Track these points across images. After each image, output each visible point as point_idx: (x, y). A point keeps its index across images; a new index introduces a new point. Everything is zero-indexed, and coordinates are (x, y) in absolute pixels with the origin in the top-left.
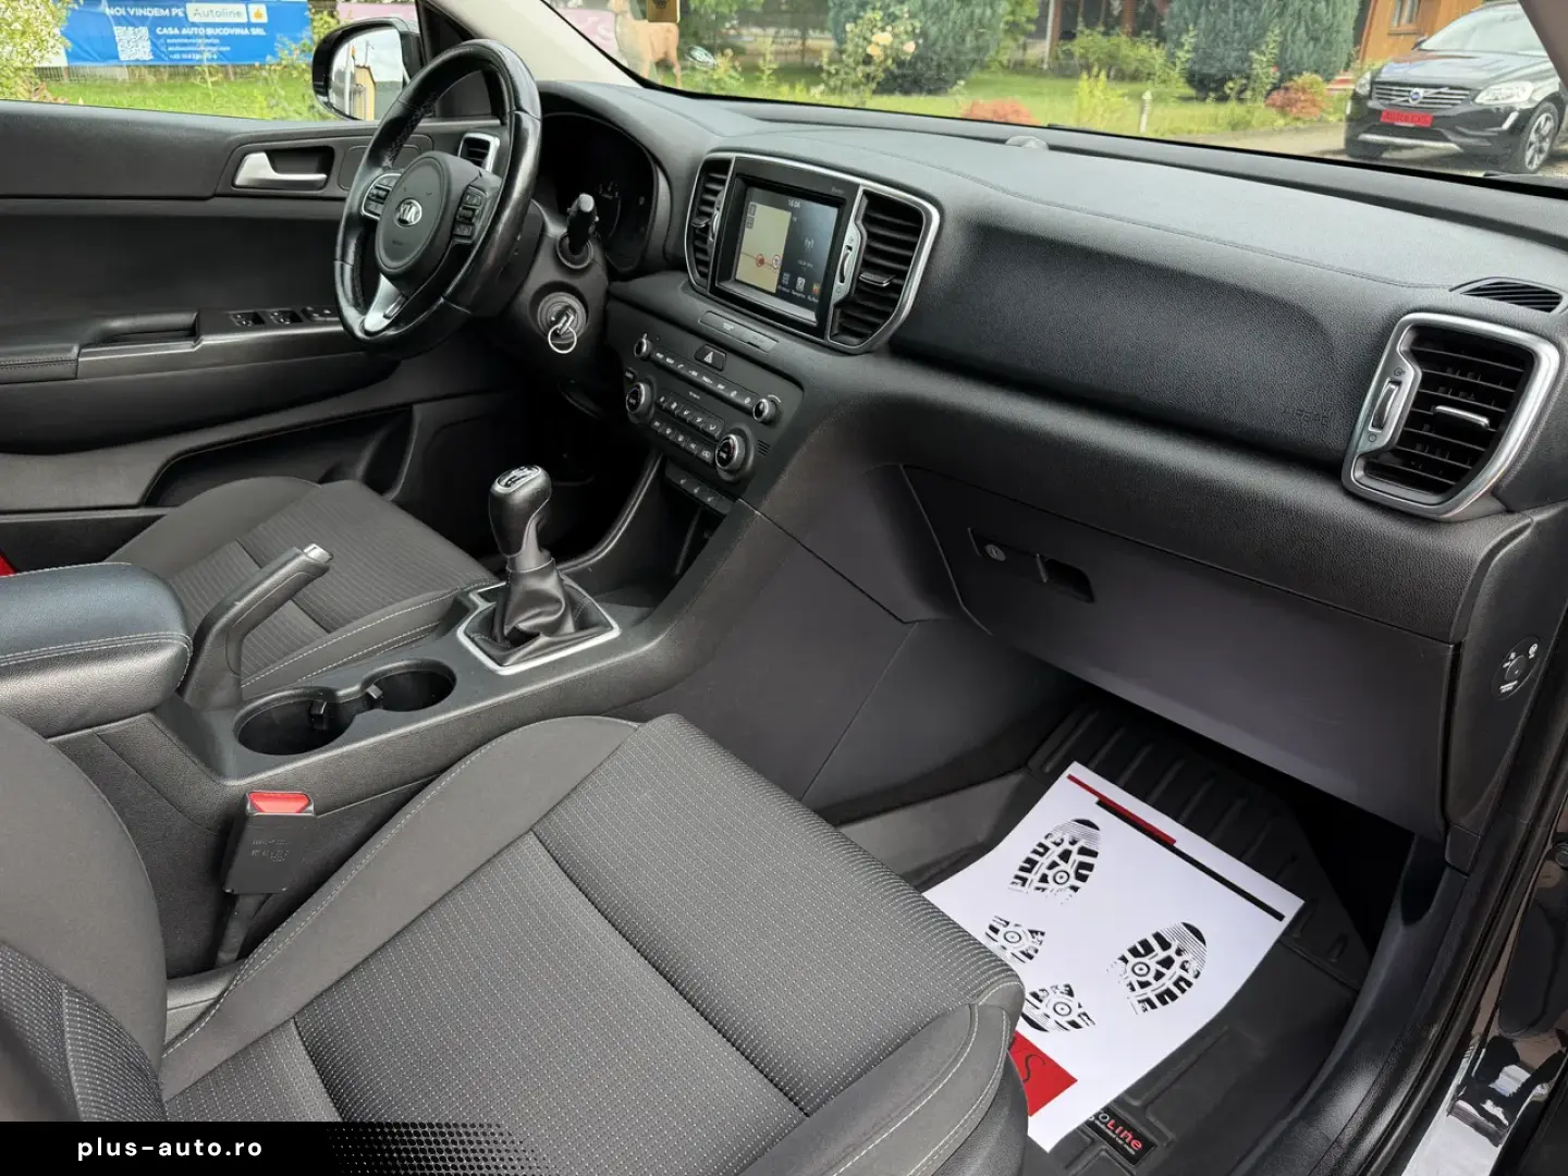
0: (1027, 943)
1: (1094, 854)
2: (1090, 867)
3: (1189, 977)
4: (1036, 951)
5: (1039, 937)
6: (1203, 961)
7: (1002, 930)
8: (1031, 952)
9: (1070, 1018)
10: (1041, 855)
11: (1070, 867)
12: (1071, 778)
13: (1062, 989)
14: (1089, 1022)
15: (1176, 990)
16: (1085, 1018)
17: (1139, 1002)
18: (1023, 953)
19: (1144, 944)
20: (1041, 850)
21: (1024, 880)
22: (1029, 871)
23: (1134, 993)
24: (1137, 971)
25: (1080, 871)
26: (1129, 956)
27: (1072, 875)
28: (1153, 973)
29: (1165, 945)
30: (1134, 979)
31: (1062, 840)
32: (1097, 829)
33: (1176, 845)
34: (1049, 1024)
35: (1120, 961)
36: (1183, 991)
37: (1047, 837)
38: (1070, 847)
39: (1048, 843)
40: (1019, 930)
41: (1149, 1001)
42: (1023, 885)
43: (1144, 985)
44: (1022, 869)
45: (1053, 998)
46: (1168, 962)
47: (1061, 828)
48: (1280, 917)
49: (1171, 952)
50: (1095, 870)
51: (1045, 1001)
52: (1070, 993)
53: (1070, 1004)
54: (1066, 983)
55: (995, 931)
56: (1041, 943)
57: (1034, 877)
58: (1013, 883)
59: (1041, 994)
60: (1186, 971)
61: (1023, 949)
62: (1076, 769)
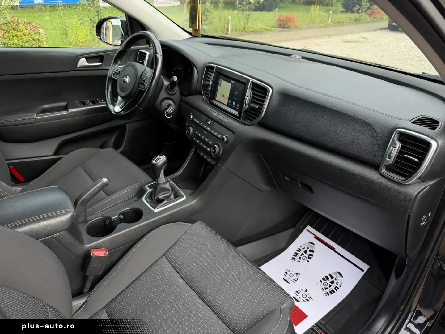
0: (295, 277)
1: (313, 252)
2: (312, 255)
3: (338, 286)
4: (297, 279)
5: (298, 275)
6: (342, 282)
7: (288, 273)
8: (296, 280)
9: (306, 298)
10: (299, 251)
11: (307, 255)
12: (307, 230)
13: (304, 290)
14: (311, 299)
15: (335, 290)
16: (310, 298)
17: (325, 293)
18: (294, 280)
19: (327, 277)
20: (299, 250)
21: (294, 259)
22: (296, 256)
23: (324, 291)
24: (324, 284)
25: (310, 256)
26: (322, 280)
27: (307, 258)
28: (329, 285)
29: (332, 277)
30: (324, 287)
31: (305, 248)
32: (314, 245)
33: (335, 250)
34: (301, 300)
35: (320, 282)
36: (337, 290)
37: (301, 247)
38: (307, 250)
39: (301, 248)
40: (293, 273)
41: (327, 293)
42: (294, 260)
43: (326, 289)
44: (294, 255)
45: (302, 293)
46: (332, 282)
47: (305, 244)
48: (363, 270)
49: (334, 279)
50: (313, 256)
51: (300, 293)
52: (306, 291)
53: (306, 294)
54: (305, 288)
55: (286, 273)
56: (299, 277)
57: (297, 258)
58: (291, 259)
59: (299, 291)
60: (337, 284)
61: (294, 278)
62: (309, 228)
